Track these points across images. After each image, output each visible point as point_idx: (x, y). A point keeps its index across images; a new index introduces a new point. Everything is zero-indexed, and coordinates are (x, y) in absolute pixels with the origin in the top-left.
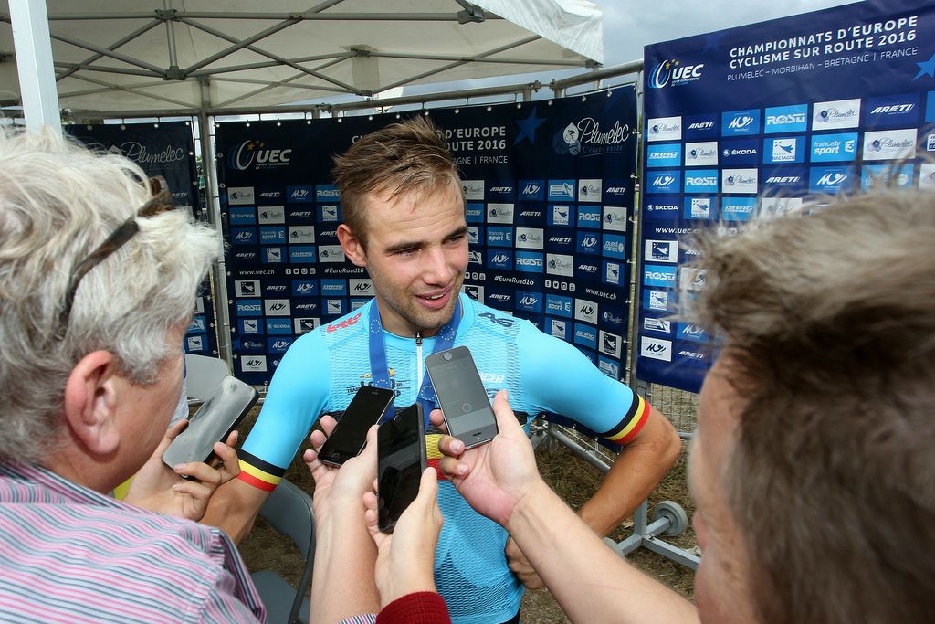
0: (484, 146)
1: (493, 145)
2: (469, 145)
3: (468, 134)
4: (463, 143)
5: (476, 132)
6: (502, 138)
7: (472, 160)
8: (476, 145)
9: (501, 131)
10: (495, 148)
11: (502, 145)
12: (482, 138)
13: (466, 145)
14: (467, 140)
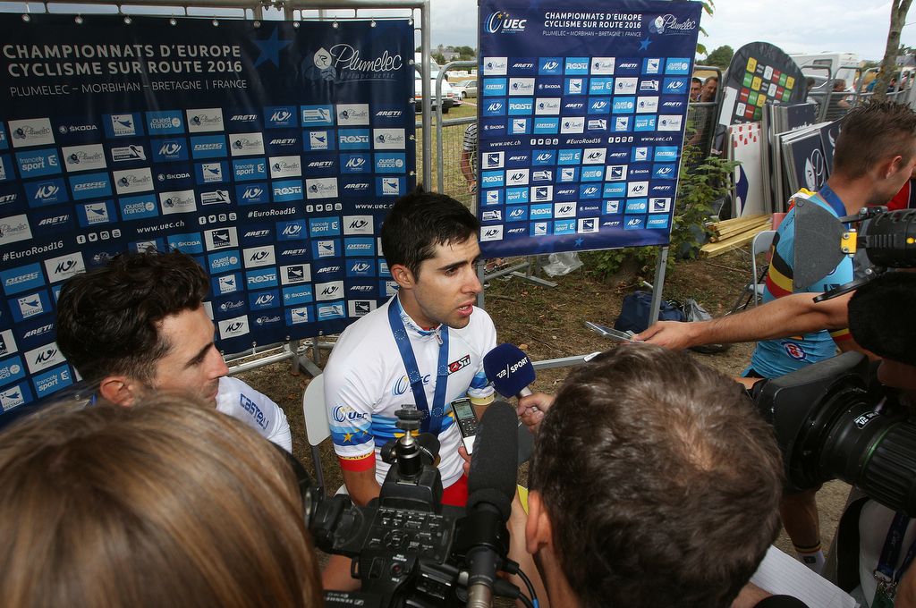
0: (215, 68)
1: (227, 66)
2: (196, 67)
3: (193, 52)
4: (188, 63)
5: (203, 50)
6: (237, 59)
7: (203, 85)
8: (205, 66)
9: (234, 51)
10: (230, 70)
11: (238, 68)
12: (211, 58)
13: (192, 66)
14: (193, 59)
